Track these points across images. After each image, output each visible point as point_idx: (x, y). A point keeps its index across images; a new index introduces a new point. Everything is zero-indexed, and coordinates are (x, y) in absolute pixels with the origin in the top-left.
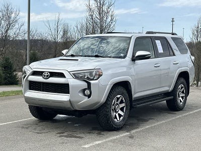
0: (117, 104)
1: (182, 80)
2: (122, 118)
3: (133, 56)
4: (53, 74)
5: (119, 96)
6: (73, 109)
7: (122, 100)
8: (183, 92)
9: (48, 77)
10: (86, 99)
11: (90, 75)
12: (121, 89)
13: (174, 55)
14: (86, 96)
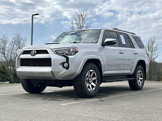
0: (90, 77)
1: (140, 67)
2: (94, 88)
3: (103, 42)
4: (39, 52)
5: (91, 71)
6: (54, 79)
7: (94, 74)
8: (141, 77)
9: (35, 54)
10: (65, 70)
11: (68, 51)
12: (93, 65)
13: (134, 47)
14: (65, 68)
